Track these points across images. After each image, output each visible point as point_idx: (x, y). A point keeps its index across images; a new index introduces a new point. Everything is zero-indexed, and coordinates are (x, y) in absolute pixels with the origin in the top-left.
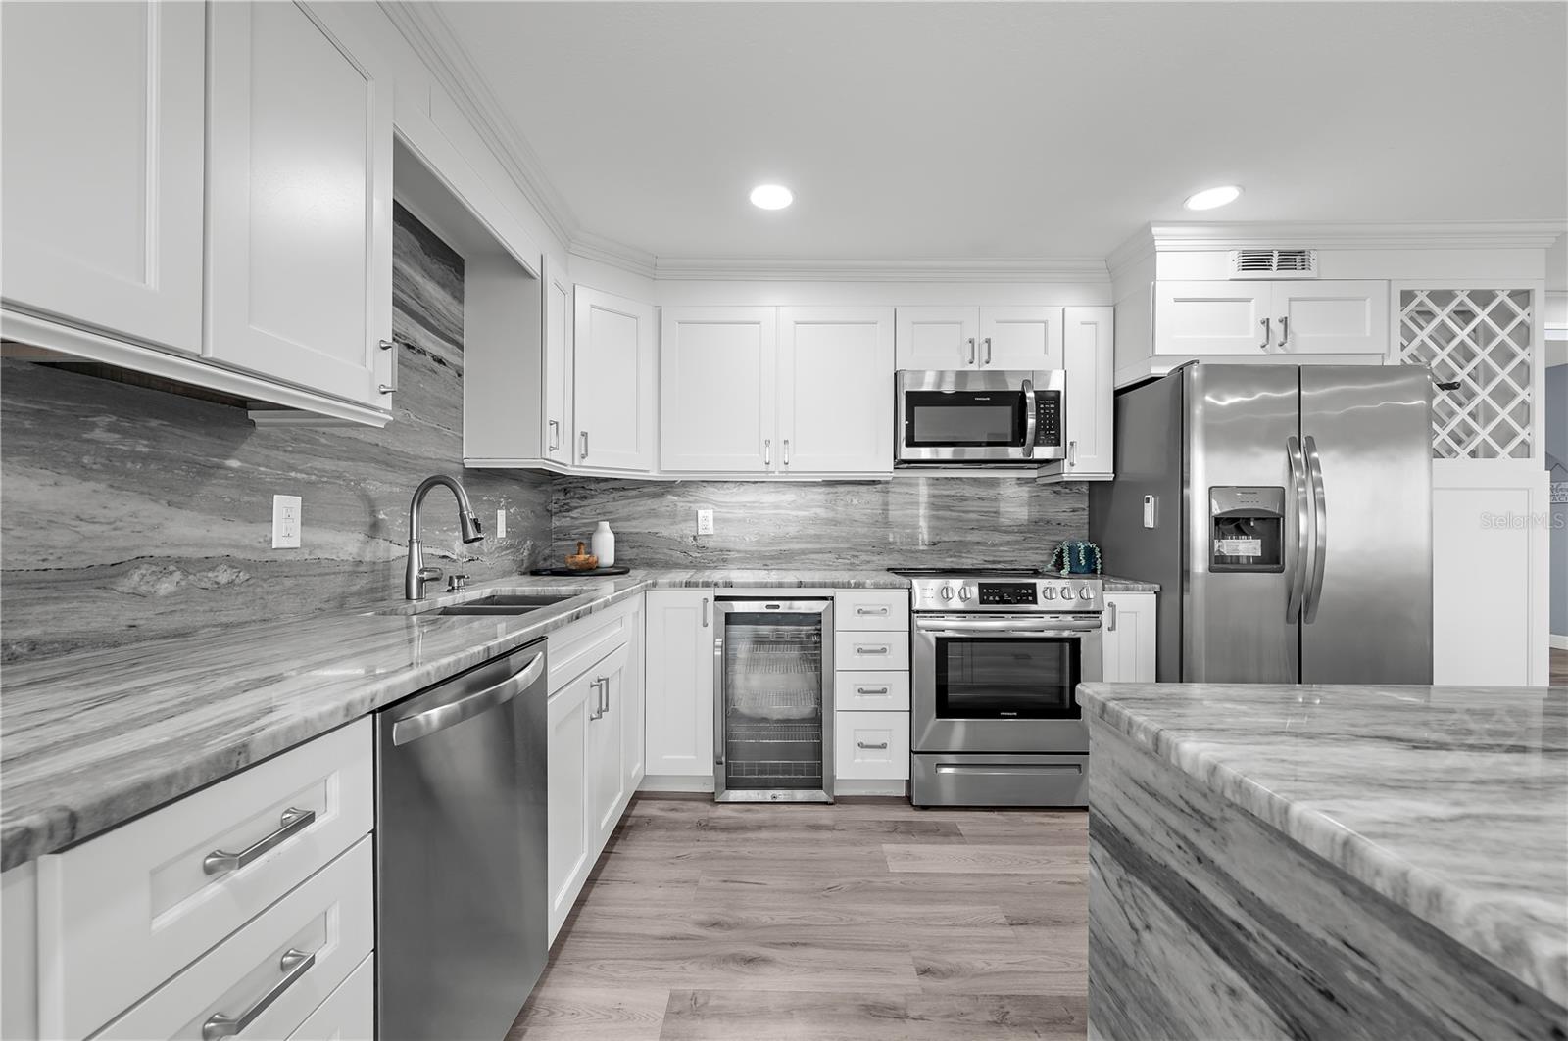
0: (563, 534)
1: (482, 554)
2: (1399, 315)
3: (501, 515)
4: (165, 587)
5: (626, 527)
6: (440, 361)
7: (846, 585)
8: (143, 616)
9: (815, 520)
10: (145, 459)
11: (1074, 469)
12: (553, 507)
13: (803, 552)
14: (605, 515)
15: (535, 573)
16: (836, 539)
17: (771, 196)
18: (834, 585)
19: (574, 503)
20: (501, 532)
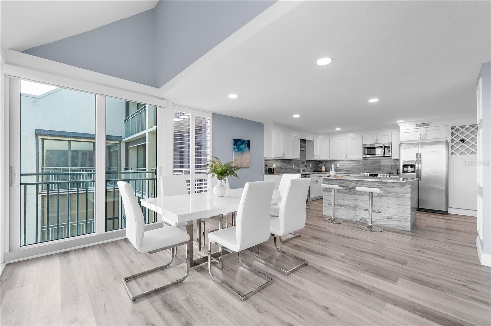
0: (319, 167)
2: (450, 131)
3: (310, 165)
5: (327, 166)
6: (304, 151)
7: (351, 174)
9: (354, 165)
11: (394, 157)
12: (318, 164)
13: (352, 170)
14: (323, 165)
15: (315, 172)
16: (358, 168)
17: (338, 129)
18: (349, 174)
19: (320, 163)
20: (310, 167)
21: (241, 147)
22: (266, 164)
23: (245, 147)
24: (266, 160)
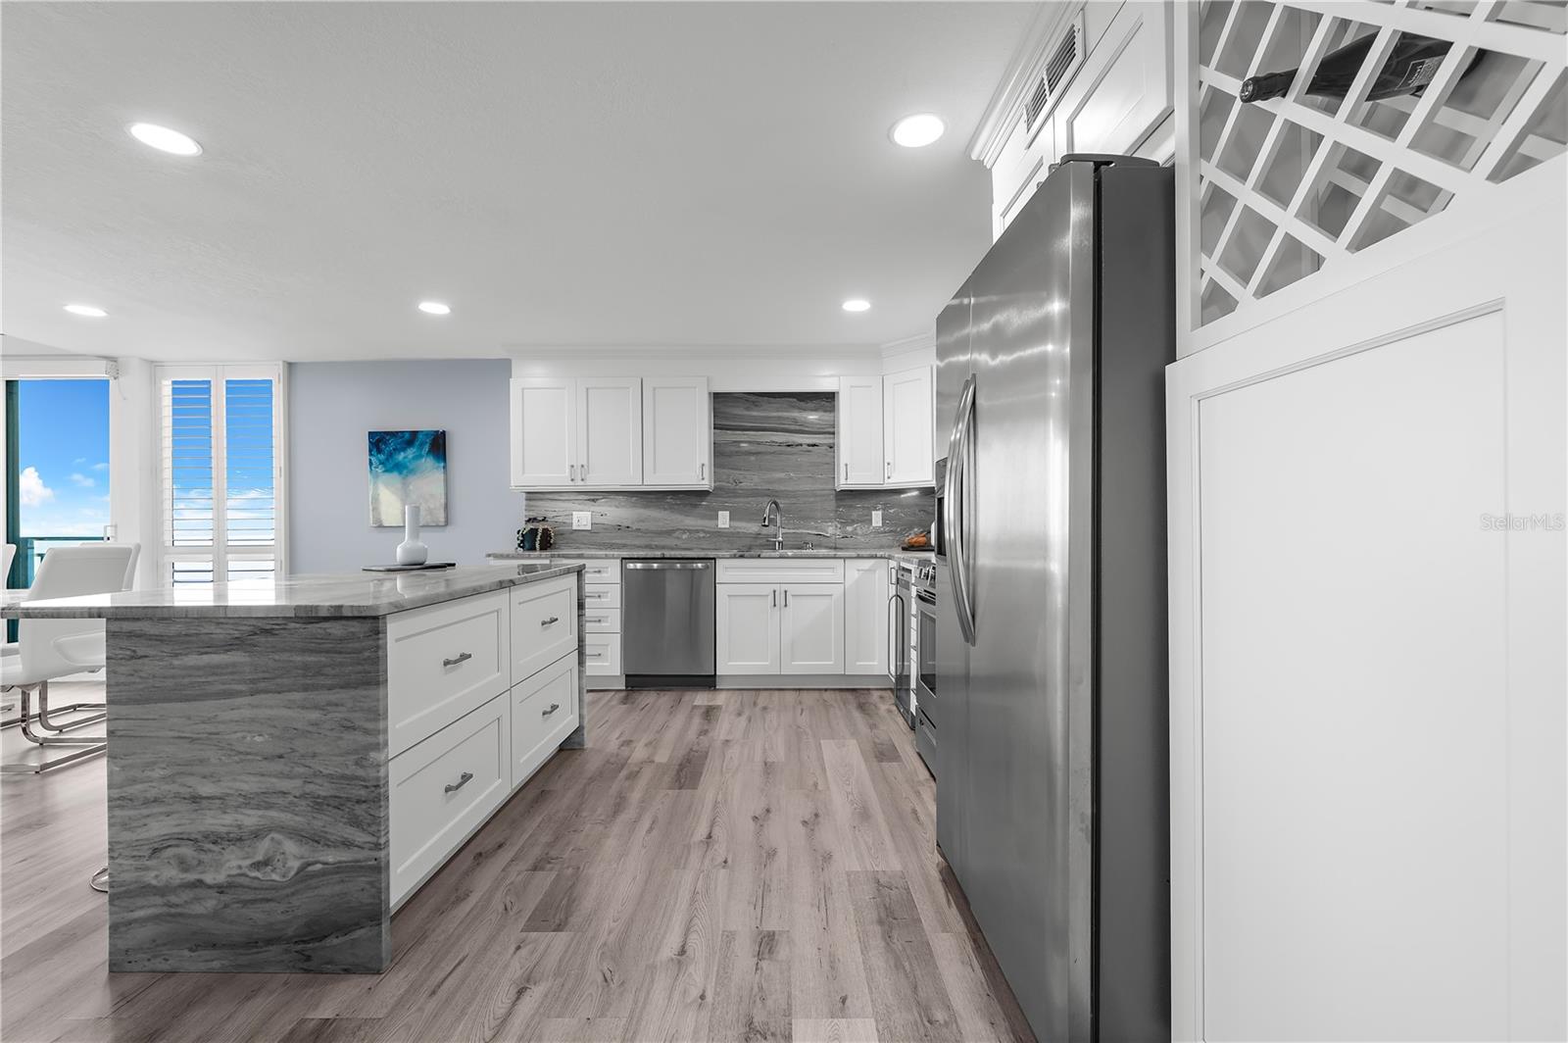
1: (857, 534)
4: (684, 537)
6: (814, 445)
8: (679, 543)
10: (679, 505)
21: (401, 456)
22: (532, 514)
23: (418, 457)
24: (532, 496)
